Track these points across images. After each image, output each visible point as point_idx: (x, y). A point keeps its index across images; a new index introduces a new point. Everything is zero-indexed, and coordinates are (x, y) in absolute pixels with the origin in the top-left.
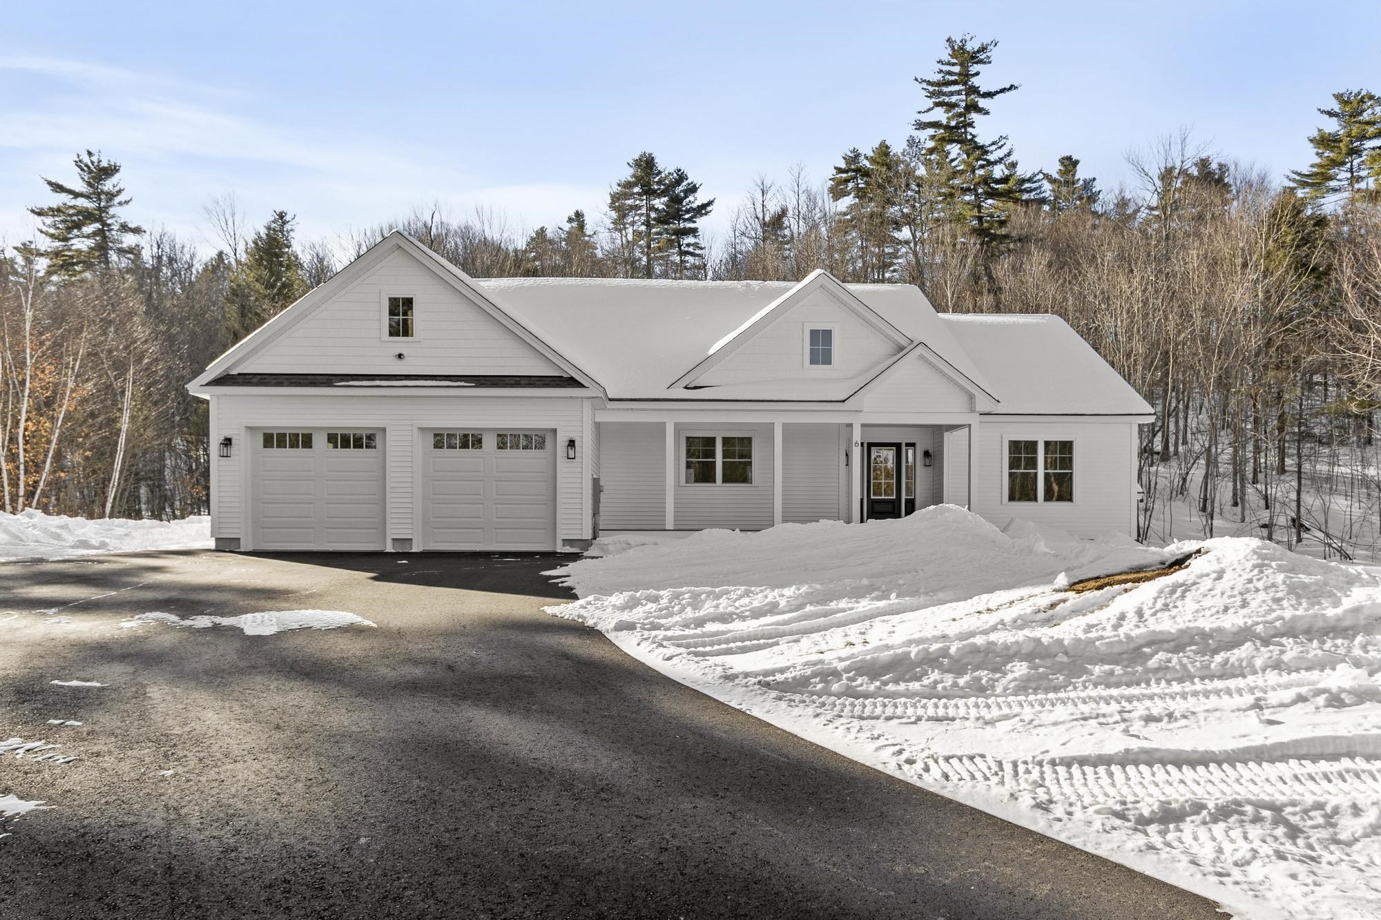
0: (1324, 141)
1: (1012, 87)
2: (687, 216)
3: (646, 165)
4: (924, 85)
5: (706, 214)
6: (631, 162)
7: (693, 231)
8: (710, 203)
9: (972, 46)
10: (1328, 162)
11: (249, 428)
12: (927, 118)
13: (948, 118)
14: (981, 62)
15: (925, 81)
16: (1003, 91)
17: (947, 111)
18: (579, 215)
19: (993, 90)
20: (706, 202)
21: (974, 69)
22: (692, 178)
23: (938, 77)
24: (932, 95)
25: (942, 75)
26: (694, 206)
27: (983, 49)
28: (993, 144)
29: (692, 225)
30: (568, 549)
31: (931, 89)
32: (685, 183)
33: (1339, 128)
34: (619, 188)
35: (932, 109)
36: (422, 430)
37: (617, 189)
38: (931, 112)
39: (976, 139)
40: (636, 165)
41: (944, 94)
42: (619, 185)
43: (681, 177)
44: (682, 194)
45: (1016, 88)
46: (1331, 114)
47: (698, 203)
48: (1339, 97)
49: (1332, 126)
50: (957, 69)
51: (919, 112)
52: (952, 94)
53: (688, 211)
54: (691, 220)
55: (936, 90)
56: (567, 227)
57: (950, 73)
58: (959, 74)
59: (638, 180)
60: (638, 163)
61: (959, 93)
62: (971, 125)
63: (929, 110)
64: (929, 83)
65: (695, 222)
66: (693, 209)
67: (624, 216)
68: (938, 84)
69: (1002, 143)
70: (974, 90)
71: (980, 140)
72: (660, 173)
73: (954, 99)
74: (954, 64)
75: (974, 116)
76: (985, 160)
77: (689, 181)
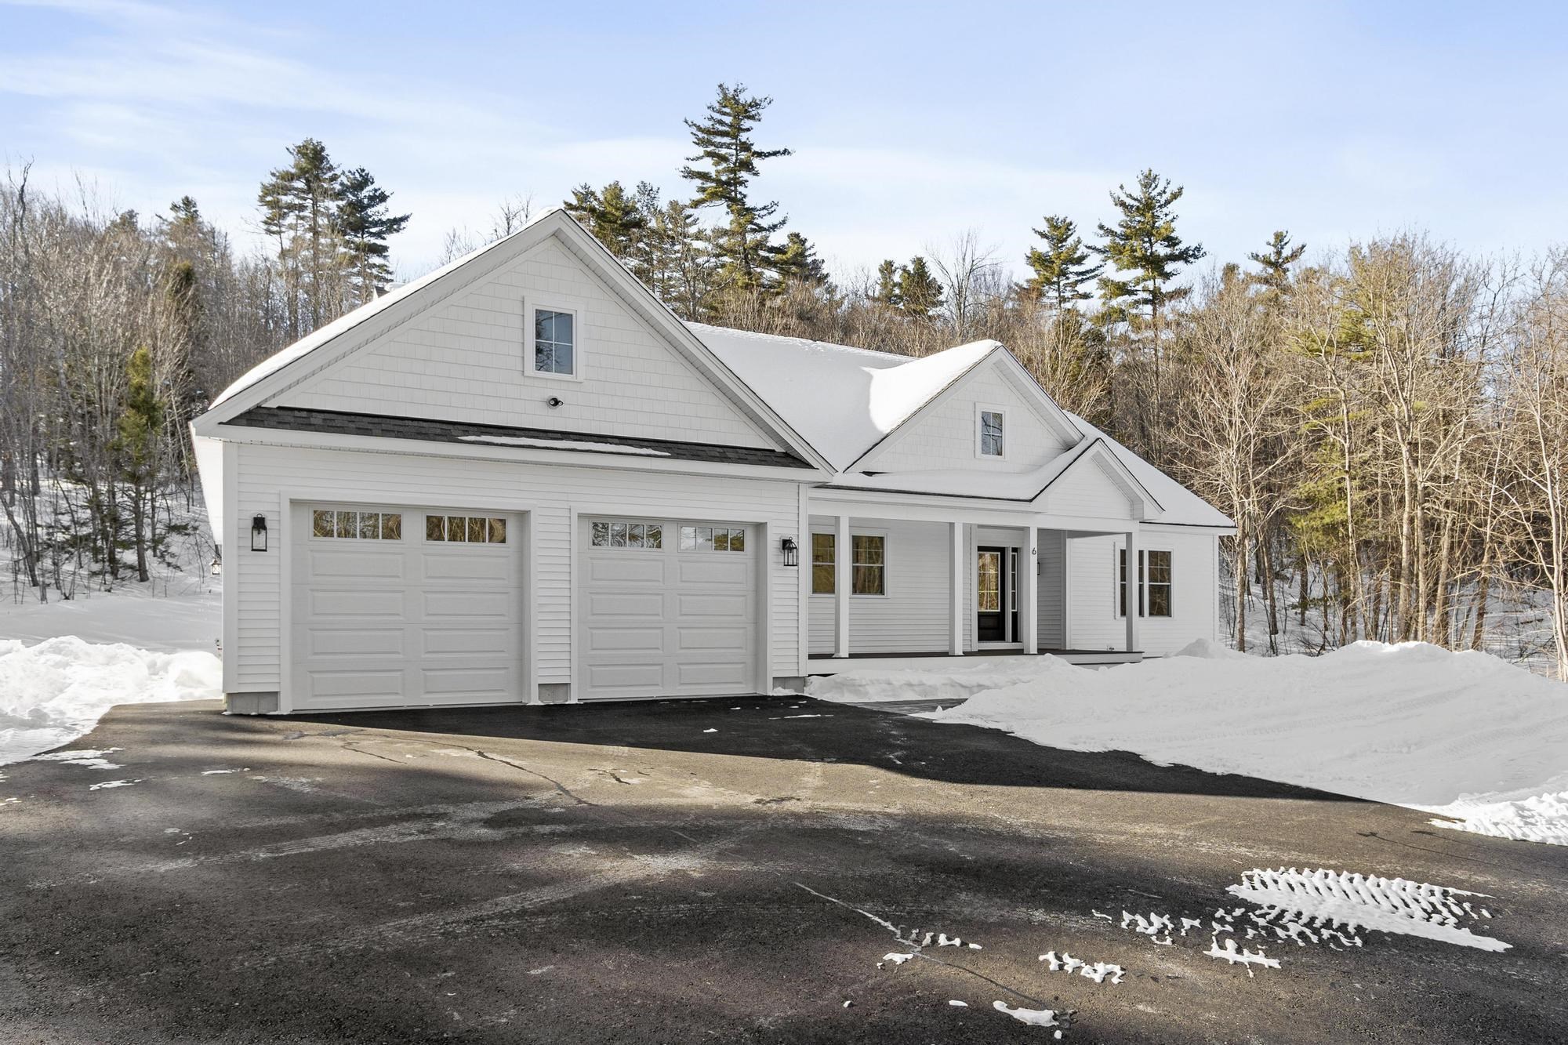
0: (1038, 260)
1: (785, 152)
2: (373, 230)
3: (314, 158)
4: (694, 130)
5: (397, 231)
6: (291, 148)
7: (380, 250)
8: (404, 219)
9: (746, 98)
10: (1043, 280)
11: (294, 503)
12: (697, 167)
13: (718, 172)
14: (752, 118)
15: (695, 125)
16: (775, 154)
17: (716, 164)
18: (188, 203)
19: (766, 150)
20: (399, 216)
21: (746, 123)
22: (380, 183)
23: (708, 124)
24: (700, 142)
25: (711, 122)
26: (384, 219)
27: (755, 104)
28: (764, 208)
29: (379, 242)
30: (780, 692)
31: (701, 135)
32: (370, 188)
33: (1049, 249)
34: (274, 179)
35: (702, 158)
36: (581, 516)
37: (270, 180)
38: (700, 161)
39: (745, 200)
40: (299, 152)
41: (713, 144)
42: (273, 174)
43: (365, 181)
44: (366, 201)
45: (789, 153)
46: (1043, 235)
47: (391, 216)
48: (1049, 220)
49: (1044, 247)
50: (728, 120)
51: (688, 159)
52: (721, 145)
53: (375, 224)
54: (379, 235)
55: (706, 137)
56: (170, 216)
57: (721, 122)
58: (731, 126)
59: (302, 173)
60: (302, 151)
61: (728, 146)
62: (742, 183)
63: (698, 158)
64: (699, 128)
65: (384, 239)
66: (382, 223)
67: (283, 216)
68: (708, 132)
69: (773, 209)
70: (746, 147)
71: (749, 203)
72: (331, 168)
73: (723, 151)
74: (725, 114)
75: (744, 175)
76: (756, 224)
77: (375, 186)
